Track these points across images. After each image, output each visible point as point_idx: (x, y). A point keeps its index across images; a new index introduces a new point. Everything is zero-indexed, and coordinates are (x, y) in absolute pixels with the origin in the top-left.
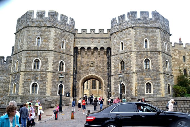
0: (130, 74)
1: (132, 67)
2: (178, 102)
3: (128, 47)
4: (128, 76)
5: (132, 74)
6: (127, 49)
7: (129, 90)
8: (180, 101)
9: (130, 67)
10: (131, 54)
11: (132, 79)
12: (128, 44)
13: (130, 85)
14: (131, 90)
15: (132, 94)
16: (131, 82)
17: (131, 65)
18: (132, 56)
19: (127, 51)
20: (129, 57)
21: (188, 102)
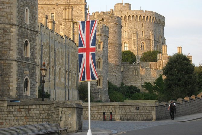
0: (9, 62)
1: (11, 50)
2: (140, 107)
3: (6, 15)
4: (4, 64)
5: (11, 62)
6: (4, 18)
7: (5, 88)
8: (141, 106)
9: (8, 49)
10: (11, 29)
11: (11, 70)
12: (5, 10)
13: (7, 79)
14: (9, 88)
15: (10, 94)
16: (9, 74)
17: (11, 48)
18: (12, 32)
19: (4, 22)
20: (7, 33)
21: (147, 107)
